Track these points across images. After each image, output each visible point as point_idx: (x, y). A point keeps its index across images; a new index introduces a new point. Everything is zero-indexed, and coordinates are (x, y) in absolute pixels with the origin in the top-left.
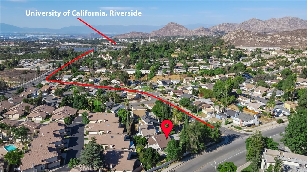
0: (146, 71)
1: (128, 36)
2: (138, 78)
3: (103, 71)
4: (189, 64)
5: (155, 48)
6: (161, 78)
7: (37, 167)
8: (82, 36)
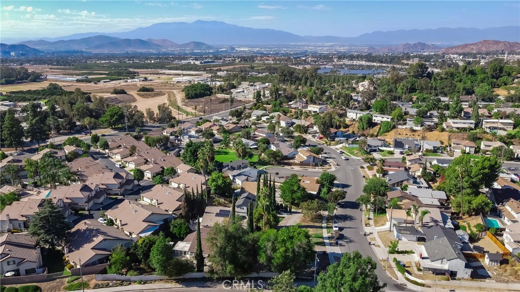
0: (383, 118)
1: (473, 49)
2: (363, 128)
3: (315, 110)
4: (503, 111)
5: (467, 74)
6: (404, 134)
7: (14, 222)
8: (387, 49)
